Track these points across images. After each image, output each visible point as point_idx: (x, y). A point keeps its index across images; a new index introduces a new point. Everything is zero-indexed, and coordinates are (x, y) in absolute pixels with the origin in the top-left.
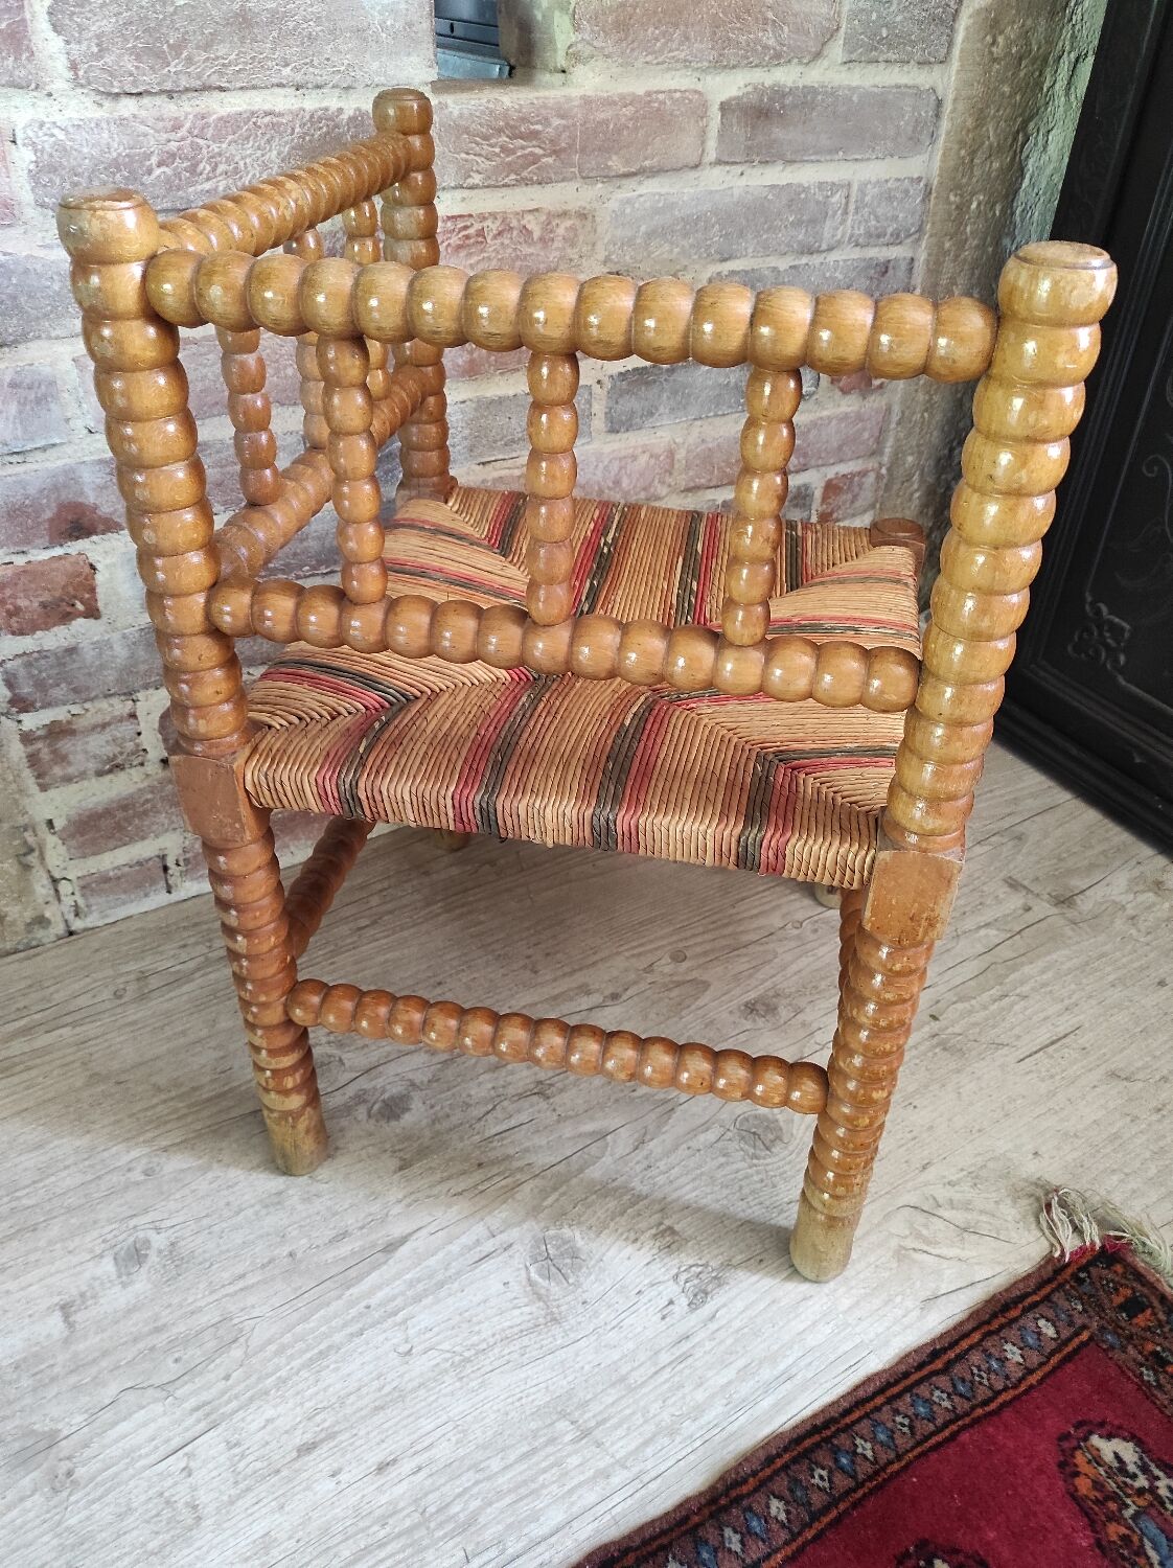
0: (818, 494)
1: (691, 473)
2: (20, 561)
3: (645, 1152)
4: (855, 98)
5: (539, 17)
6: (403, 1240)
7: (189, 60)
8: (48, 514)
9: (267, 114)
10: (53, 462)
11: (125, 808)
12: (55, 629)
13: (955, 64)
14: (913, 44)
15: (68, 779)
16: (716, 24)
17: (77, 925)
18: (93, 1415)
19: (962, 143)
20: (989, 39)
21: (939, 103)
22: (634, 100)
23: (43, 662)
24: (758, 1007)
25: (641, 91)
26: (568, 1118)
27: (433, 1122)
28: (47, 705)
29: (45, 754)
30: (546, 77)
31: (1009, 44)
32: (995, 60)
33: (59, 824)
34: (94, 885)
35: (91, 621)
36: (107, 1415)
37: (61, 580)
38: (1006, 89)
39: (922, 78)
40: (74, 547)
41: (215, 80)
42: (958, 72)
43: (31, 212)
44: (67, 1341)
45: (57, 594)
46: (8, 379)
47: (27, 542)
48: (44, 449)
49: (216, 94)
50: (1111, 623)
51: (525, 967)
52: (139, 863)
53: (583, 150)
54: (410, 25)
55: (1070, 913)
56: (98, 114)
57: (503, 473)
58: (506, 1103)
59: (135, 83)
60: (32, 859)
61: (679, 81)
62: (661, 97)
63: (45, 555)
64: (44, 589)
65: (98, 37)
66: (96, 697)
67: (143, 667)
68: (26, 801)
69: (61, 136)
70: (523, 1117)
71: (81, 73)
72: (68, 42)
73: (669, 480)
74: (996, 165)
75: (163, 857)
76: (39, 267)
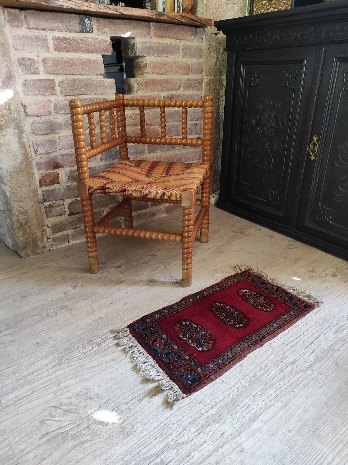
2: (47, 172)
4: (186, 96)
5: (132, 84)
6: (124, 281)
8: (52, 164)
10: (53, 155)
11: (61, 223)
12: (52, 186)
13: (203, 90)
14: (195, 87)
15: (52, 216)
16: (161, 84)
17: (51, 249)
18: (73, 304)
20: (209, 86)
21: (202, 96)
22: (149, 96)
23: (49, 192)
25: (149, 95)
28: (49, 201)
29: (48, 211)
30: (133, 93)
31: (212, 87)
32: (210, 90)
33: (49, 226)
34: (55, 240)
35: (58, 184)
36: (76, 303)
37: (53, 176)
39: (198, 93)
40: (56, 170)
41: (82, 93)
43: (53, 113)
44: (65, 296)
45: (53, 179)
46: (47, 140)
47: (48, 169)
48: (52, 152)
50: (245, 184)
52: (63, 235)
54: (112, 85)
55: (244, 234)
56: (64, 98)
59: (70, 94)
60: (44, 233)
61: (156, 93)
62: (153, 96)
63: (51, 172)
64: (50, 178)
65: (65, 87)
66: (58, 200)
67: (66, 194)
68: (44, 220)
69: (58, 102)
71: (62, 92)
72: (60, 88)
75: (68, 235)
76: (54, 122)
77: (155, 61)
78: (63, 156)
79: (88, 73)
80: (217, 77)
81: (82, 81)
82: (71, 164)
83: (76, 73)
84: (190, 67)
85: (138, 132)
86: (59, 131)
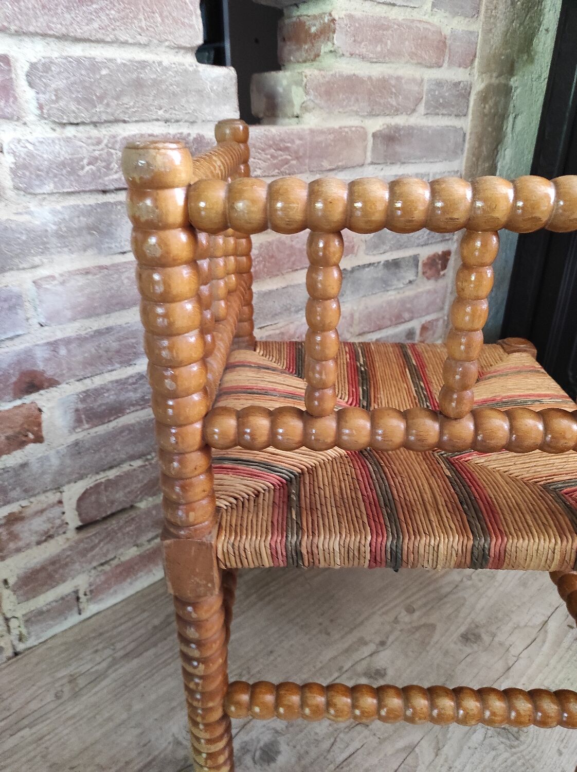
0: (418, 332)
1: (362, 325)
3: (443, 757)
4: (430, 132)
5: (280, 90)
7: (108, 105)
8: (14, 379)
9: (150, 135)
10: (18, 346)
11: (54, 563)
12: (15, 453)
13: (470, 117)
14: (453, 106)
15: (18, 550)
16: (370, 93)
17: (21, 647)
19: (474, 155)
20: (482, 105)
21: (465, 135)
22: (331, 131)
23: (6, 475)
24: (469, 636)
25: (337, 127)
26: (385, 739)
27: (299, 760)
28: (7, 503)
29: (4, 536)
30: (287, 121)
31: (490, 108)
32: (485, 115)
33: (12, 581)
34: (33, 618)
35: (38, 445)
37: (20, 420)
38: (490, 129)
39: (457, 123)
40: (29, 399)
41: (122, 117)
42: (472, 121)
43: (11, 194)
45: (18, 430)
48: (11, 339)
49: (122, 125)
51: (320, 632)
52: (62, 598)
53: (310, 157)
54: (225, 89)
56: (53, 135)
57: (271, 332)
58: (342, 735)
59: (76, 118)
61: (353, 122)
62: (346, 130)
63: (9, 406)
64: (10, 427)
65: (56, 91)
66: (39, 493)
67: (68, 470)
69: (31, 147)
70: (356, 745)
71: (45, 111)
72: (38, 93)
73: (351, 330)
74: (487, 165)
75: (76, 592)
76: (13, 226)
77: (358, 14)
78: (54, 345)
79: (143, 39)
80: (502, 80)
81: (126, 67)
82: (85, 368)
83: (99, 36)
84: (448, 42)
85: (298, 246)
86: (37, 260)
